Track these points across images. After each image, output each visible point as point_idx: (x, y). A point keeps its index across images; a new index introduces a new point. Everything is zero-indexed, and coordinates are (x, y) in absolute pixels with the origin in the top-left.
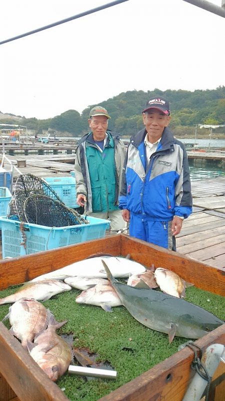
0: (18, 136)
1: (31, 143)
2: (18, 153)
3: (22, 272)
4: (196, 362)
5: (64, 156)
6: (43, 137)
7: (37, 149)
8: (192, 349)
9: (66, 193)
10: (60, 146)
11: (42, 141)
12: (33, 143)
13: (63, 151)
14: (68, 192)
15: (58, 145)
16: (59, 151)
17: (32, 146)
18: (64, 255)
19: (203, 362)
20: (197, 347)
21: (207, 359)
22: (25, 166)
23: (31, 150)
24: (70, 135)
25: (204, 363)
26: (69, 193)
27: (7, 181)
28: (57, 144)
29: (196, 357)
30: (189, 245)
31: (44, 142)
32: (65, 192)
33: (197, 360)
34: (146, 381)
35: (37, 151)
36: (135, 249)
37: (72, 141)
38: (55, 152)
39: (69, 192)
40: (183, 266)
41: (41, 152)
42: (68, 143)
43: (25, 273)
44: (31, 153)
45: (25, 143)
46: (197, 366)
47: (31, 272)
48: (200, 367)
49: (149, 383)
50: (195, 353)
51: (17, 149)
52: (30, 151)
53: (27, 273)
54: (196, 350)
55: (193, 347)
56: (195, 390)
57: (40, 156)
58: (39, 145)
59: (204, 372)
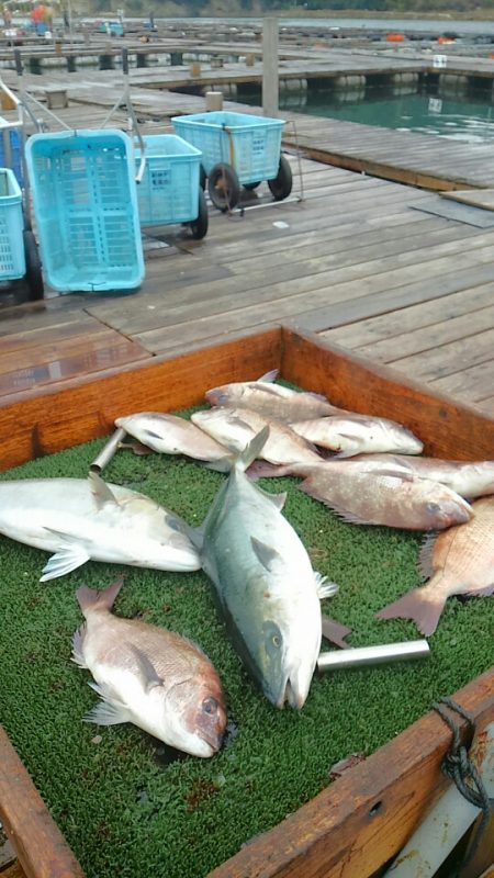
0: (50, 20)
1: (82, 38)
2: (51, 67)
3: (20, 434)
4: (455, 759)
5: (165, 72)
6: (112, 20)
7: (96, 54)
8: (446, 721)
9: (160, 182)
10: (153, 44)
11: (109, 30)
12: (87, 37)
13: (163, 58)
14: (163, 178)
15: (148, 41)
16: (152, 56)
17: (83, 46)
18: (129, 389)
19: (475, 762)
20: (463, 716)
21: (488, 757)
22: (66, 106)
23: (81, 55)
24: (181, 10)
25: (480, 763)
26: (166, 182)
27: (12, 150)
28: (144, 39)
29: (457, 745)
30: (465, 317)
31: (113, 35)
32: (157, 179)
33: (459, 755)
34: (309, 837)
35: (97, 59)
36: (317, 366)
37: (184, 28)
38: (142, 61)
39: (168, 177)
40: (441, 421)
41: (106, 63)
42: (174, 34)
43: (30, 435)
44: (83, 65)
45: (66, 37)
46: (457, 772)
47: (47, 432)
48: (467, 773)
49: (316, 842)
50: (454, 735)
51: (48, 57)
52: (79, 60)
53: (36, 434)
54: (459, 723)
55: (451, 716)
56: (446, 825)
57: (103, 72)
58: (100, 43)
59: (475, 789)
